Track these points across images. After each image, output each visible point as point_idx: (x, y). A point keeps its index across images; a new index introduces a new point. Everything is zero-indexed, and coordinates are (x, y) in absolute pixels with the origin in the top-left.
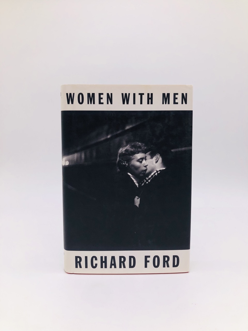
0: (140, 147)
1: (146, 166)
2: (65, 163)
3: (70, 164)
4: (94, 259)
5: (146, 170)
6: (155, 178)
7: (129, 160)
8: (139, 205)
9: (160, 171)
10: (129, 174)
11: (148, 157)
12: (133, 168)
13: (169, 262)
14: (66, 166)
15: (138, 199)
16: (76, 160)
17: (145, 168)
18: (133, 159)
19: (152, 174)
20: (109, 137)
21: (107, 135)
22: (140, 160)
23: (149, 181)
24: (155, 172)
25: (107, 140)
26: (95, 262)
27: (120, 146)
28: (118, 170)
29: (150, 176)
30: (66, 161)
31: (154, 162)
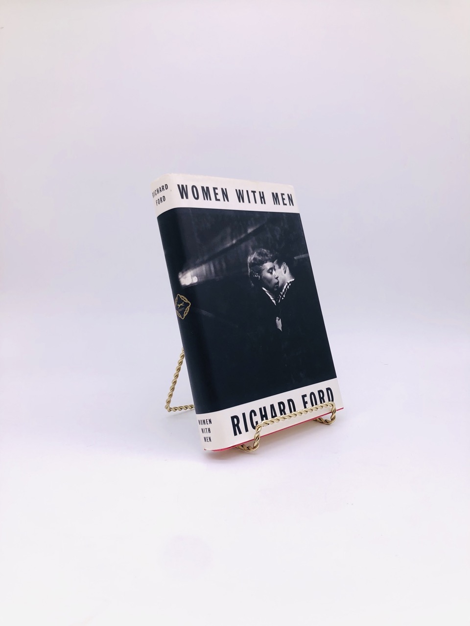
0: (266, 255)
1: (277, 278)
2: (192, 280)
3: (200, 280)
4: (253, 414)
5: (278, 282)
6: (288, 292)
7: (260, 272)
8: (282, 328)
9: (290, 282)
10: (264, 289)
11: (277, 267)
12: (265, 281)
13: (324, 398)
14: (194, 284)
15: (279, 320)
16: (205, 274)
17: (276, 281)
18: (264, 269)
19: (285, 287)
20: (234, 242)
21: (232, 240)
22: (271, 271)
23: (284, 296)
24: (287, 284)
25: (233, 246)
26: (255, 419)
27: (247, 254)
28: (252, 284)
29: (283, 290)
30: (192, 276)
31: (283, 272)
